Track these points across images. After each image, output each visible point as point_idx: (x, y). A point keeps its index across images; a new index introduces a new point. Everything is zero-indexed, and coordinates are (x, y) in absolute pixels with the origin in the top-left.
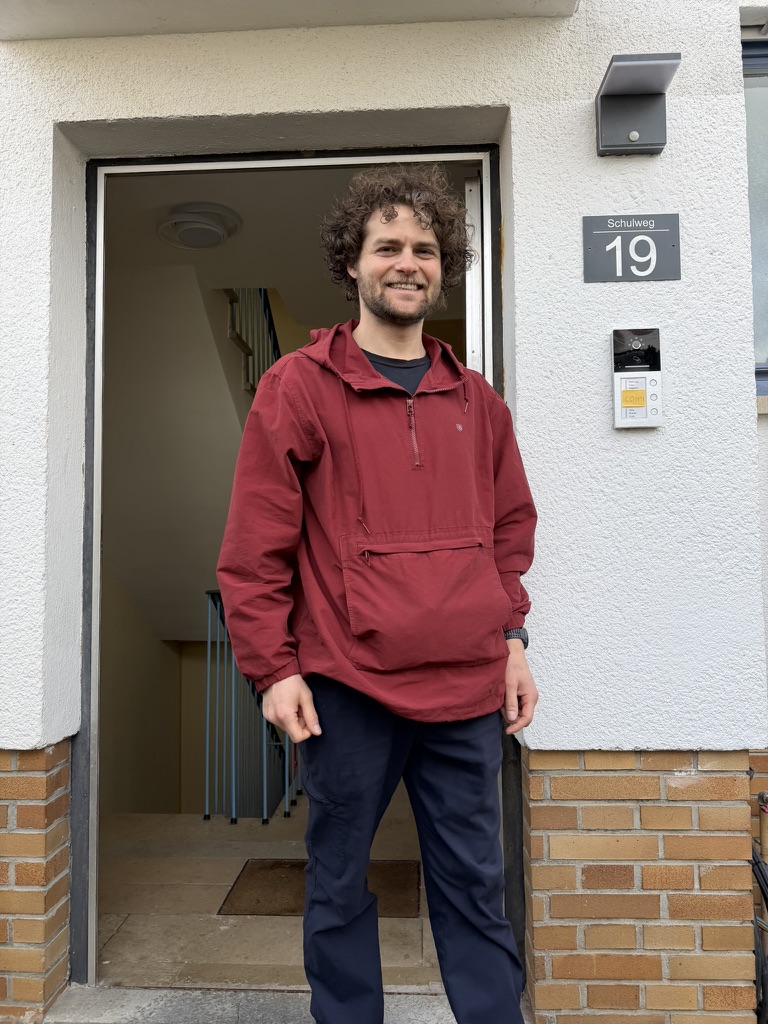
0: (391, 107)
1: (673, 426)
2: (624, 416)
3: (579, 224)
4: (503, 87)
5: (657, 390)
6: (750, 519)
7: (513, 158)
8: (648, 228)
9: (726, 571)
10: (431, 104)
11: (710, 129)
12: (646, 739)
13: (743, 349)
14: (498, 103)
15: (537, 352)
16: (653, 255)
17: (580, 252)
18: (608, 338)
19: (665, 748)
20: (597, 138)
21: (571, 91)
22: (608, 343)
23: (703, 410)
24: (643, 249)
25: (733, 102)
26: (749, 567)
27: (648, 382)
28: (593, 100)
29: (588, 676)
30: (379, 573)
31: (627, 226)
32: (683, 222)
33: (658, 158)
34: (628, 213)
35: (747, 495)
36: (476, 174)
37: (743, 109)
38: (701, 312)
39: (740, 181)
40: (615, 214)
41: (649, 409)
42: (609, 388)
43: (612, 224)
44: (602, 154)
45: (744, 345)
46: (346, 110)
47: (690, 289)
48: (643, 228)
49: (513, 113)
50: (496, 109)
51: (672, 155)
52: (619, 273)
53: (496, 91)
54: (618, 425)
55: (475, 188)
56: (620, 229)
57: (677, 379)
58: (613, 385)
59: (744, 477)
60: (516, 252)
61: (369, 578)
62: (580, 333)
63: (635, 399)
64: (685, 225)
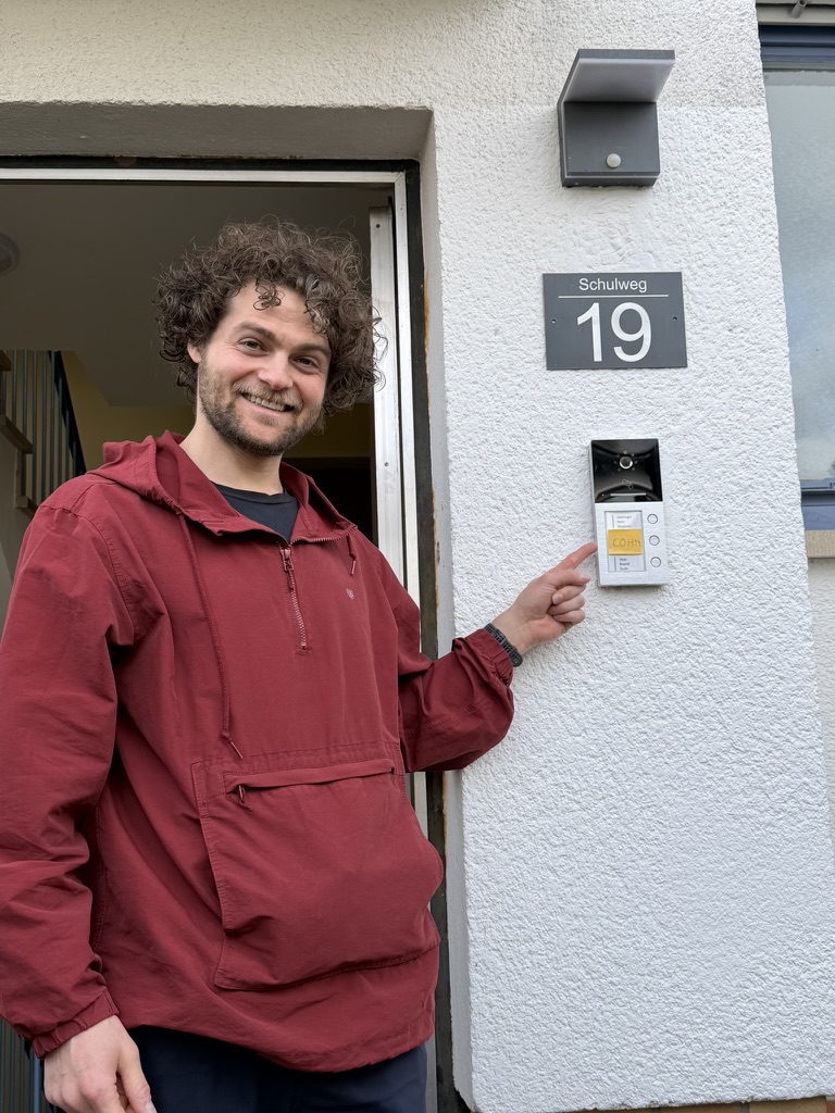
0: (255, 102)
1: (684, 584)
2: (612, 568)
3: (538, 284)
4: (421, 82)
5: (658, 529)
6: (806, 724)
7: (439, 185)
8: (637, 292)
9: (777, 807)
10: (315, 100)
11: (721, 153)
12: (667, 1086)
13: (782, 469)
14: (416, 105)
15: (481, 470)
16: (646, 331)
17: (540, 326)
18: (584, 451)
19: (698, 1100)
20: (561, 160)
21: (521, 92)
22: (585, 459)
23: (727, 558)
24: (630, 322)
25: (752, 117)
26: (810, 800)
27: (645, 517)
28: (554, 106)
29: (574, 985)
30: (261, 821)
31: (608, 288)
32: (688, 285)
33: (649, 192)
34: (609, 269)
35: (800, 688)
36: (386, 204)
37: (766, 128)
38: (718, 415)
39: (767, 227)
40: (590, 271)
41: (648, 558)
42: (589, 526)
43: (584, 285)
44: (568, 184)
45: (783, 463)
46: (185, 102)
47: (702, 381)
48: (629, 291)
49: (438, 120)
50: (413, 112)
51: (669, 188)
52: (598, 357)
53: (412, 87)
54: (604, 582)
55: (386, 224)
56: (596, 293)
57: (687, 513)
58: (594, 522)
59: (794, 660)
60: (445, 323)
61: (247, 831)
62: (543, 444)
63: (629, 543)
64: (691, 288)
